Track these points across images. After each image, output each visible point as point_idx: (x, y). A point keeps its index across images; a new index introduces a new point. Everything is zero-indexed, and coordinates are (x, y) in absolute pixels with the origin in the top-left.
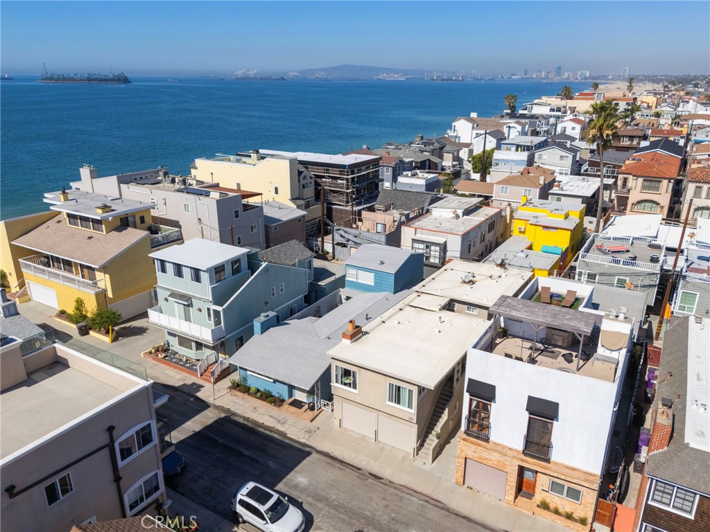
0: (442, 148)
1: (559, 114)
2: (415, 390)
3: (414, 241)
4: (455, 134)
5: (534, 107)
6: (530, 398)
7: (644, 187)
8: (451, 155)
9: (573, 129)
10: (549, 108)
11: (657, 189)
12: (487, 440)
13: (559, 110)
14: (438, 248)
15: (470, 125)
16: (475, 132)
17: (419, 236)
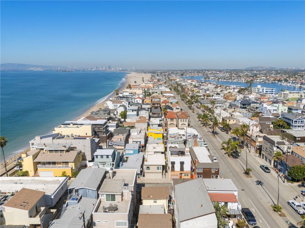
0: (110, 112)
1: (132, 95)
2: (162, 166)
3: (133, 141)
4: (107, 105)
5: (124, 93)
6: (180, 162)
7: (171, 121)
8: (113, 114)
9: (140, 101)
10: (128, 93)
11: (173, 121)
12: (174, 171)
13: (132, 94)
14: (139, 142)
15: (111, 102)
16: (113, 104)
17: (134, 140)
